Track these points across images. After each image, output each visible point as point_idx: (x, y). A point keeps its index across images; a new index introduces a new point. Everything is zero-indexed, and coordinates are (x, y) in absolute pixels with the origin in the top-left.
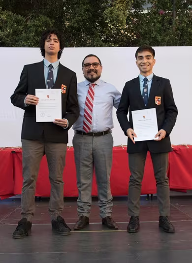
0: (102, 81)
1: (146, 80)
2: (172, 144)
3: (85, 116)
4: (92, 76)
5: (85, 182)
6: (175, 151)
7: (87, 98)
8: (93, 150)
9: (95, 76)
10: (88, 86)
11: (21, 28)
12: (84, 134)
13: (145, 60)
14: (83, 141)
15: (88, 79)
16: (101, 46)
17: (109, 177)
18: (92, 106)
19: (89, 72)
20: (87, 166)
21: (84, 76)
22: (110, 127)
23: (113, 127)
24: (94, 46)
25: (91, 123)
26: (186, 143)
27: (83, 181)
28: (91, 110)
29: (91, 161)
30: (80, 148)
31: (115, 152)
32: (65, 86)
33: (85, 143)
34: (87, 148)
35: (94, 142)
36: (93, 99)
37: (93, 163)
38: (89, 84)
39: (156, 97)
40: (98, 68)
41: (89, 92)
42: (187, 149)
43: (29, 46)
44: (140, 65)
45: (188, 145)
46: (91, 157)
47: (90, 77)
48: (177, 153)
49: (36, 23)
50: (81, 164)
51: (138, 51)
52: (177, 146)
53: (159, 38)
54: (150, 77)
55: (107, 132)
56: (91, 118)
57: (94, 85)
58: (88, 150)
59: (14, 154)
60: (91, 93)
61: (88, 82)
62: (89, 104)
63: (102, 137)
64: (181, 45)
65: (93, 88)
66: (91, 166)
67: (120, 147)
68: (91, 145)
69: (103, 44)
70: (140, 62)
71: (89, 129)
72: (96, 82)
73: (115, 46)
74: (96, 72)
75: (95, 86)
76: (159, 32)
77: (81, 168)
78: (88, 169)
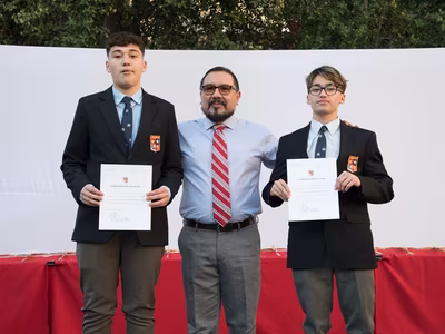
4: (216, 109)
5: (203, 326)
8: (218, 260)
9: (222, 111)
12: (200, 225)
14: (197, 240)
15: (209, 116)
19: (211, 103)
23: (260, 212)
27: (200, 322)
31: (264, 262)
33: (202, 245)
35: (219, 244)
36: (226, 157)
38: (212, 127)
40: (230, 96)
41: (215, 144)
47: (212, 111)
50: (195, 286)
53: (345, 30)
59: (53, 268)
60: (220, 145)
63: (236, 232)
68: (214, 249)
71: (228, 217)
72: (227, 122)
74: (225, 105)
77: (196, 295)
78: (210, 297)
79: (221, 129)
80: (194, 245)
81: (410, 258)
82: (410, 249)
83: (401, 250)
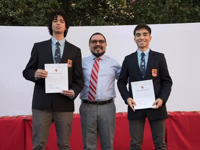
0: (106, 57)
1: (143, 55)
2: (167, 111)
3: (90, 87)
4: (98, 51)
6: (171, 117)
8: (97, 117)
9: (101, 51)
10: (94, 60)
11: (32, 10)
12: (90, 103)
13: (142, 37)
15: (94, 54)
16: (104, 25)
17: (112, 142)
18: (97, 78)
19: (95, 48)
20: (93, 132)
21: (91, 51)
22: (112, 96)
24: (97, 25)
25: (95, 93)
26: (181, 110)
27: (89, 146)
28: (96, 82)
29: (96, 127)
30: (86, 116)
31: (117, 118)
32: (71, 61)
34: (92, 115)
36: (98, 72)
37: (98, 129)
39: (153, 70)
40: (103, 45)
41: (94, 65)
42: (182, 115)
43: (40, 26)
44: (137, 42)
45: (183, 112)
46: (96, 124)
47: (96, 52)
48: (173, 119)
49: (46, 5)
50: (87, 130)
51: (136, 29)
52: (173, 112)
54: (146, 52)
55: (111, 101)
56: (95, 88)
57: (99, 59)
58: (93, 117)
60: (96, 66)
61: (94, 57)
62: (94, 76)
63: (105, 105)
64: (174, 22)
65: (98, 62)
66: (96, 132)
67: (121, 114)
68: (96, 113)
69: (105, 23)
70: (137, 38)
71: (94, 98)
72: (101, 57)
73: (116, 25)
74: (102, 48)
75: (100, 61)
76: (154, 11)
77: (87, 134)
78: (94, 135)
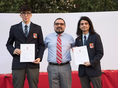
0: (65, 34)
4: (59, 30)
6: (105, 74)
7: (57, 44)
8: (59, 74)
9: (61, 31)
21: (55, 30)
30: (51, 73)
33: (54, 70)
35: (59, 69)
38: (57, 35)
40: (63, 27)
46: (58, 78)
47: (58, 31)
56: (61, 55)
57: (60, 35)
58: (56, 74)
61: (57, 34)
71: (61, 62)
72: (61, 34)
79: (60, 36)
80: (52, 70)
81: (112, 73)
82: (113, 70)
83: (110, 70)
